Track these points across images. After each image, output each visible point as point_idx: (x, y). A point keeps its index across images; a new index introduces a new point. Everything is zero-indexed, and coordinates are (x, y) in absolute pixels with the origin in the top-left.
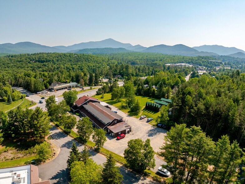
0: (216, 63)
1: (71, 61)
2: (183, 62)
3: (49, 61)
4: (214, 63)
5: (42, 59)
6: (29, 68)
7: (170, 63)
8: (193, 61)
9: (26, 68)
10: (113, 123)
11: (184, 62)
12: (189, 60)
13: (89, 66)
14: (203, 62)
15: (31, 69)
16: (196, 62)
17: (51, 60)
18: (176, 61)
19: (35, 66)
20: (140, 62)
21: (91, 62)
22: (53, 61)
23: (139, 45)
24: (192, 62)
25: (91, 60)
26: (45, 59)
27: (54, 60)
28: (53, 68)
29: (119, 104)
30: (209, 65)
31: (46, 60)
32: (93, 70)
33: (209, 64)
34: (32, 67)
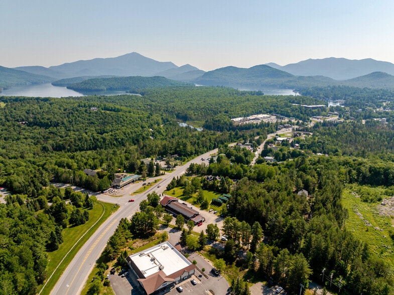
0: (314, 110)
1: (93, 123)
2: (260, 113)
3: (57, 125)
4: (310, 111)
5: (42, 121)
6: (29, 140)
7: (240, 117)
8: (277, 109)
9: (24, 140)
10: (194, 217)
11: (263, 111)
12: (271, 107)
13: (125, 134)
14: (293, 110)
15: (33, 141)
16: (282, 111)
17: (59, 122)
18: (250, 112)
19: (38, 136)
20: (195, 115)
21: (126, 125)
22: (63, 123)
23: (188, 66)
24: (275, 111)
25: (124, 120)
26: (48, 120)
27: (65, 122)
28: (73, 140)
29: (191, 200)
30: (302, 115)
31: (51, 122)
32: (133, 139)
33: (302, 113)
34: (33, 138)
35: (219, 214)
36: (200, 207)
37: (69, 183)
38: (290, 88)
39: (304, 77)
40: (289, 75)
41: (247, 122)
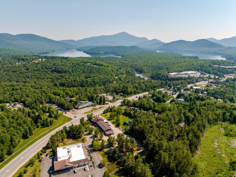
0: (228, 70)
1: (85, 72)
2: (191, 70)
3: (65, 72)
4: (226, 70)
5: (58, 69)
6: (49, 79)
7: (176, 72)
8: (202, 68)
9: (46, 80)
10: (107, 131)
11: (192, 69)
12: (199, 66)
13: (100, 79)
14: (213, 69)
15: (51, 80)
16: (205, 70)
17: (67, 70)
18: (183, 69)
19: (54, 78)
20: (147, 70)
21: (102, 74)
22: (69, 71)
24: (201, 69)
25: (102, 71)
26: (62, 69)
27: (70, 71)
28: (70, 81)
30: (219, 73)
31: (63, 70)
32: (104, 82)
33: (219, 71)
34: (51, 78)
35: (124, 131)
36: (116, 125)
37: (55, 104)
38: (219, 55)
39: (232, 47)
40: (221, 46)
41: (179, 76)
